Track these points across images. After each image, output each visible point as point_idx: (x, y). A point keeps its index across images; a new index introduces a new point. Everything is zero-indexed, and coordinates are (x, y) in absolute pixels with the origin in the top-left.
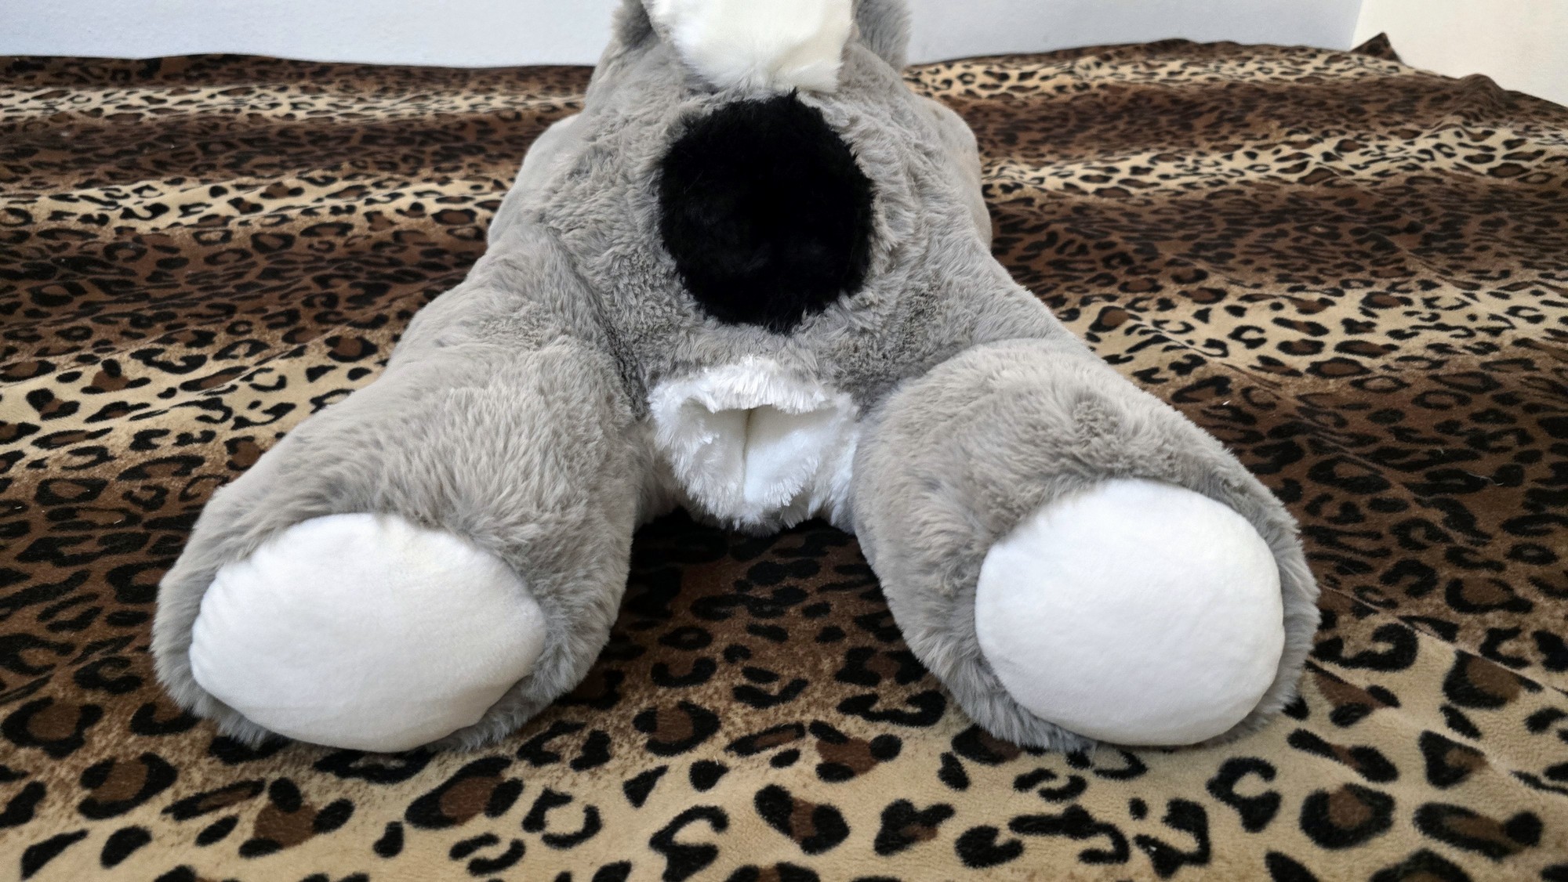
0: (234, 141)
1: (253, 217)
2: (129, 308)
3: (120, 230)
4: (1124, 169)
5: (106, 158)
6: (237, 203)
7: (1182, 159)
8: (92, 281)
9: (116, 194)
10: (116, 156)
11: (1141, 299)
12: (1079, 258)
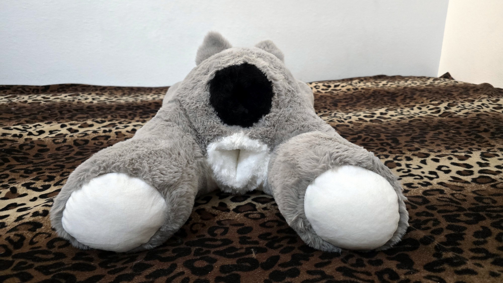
0: (72, 110)
1: (75, 134)
2: (24, 167)
3: (26, 139)
4: (378, 113)
5: (26, 116)
6: (70, 130)
7: (396, 110)
8: (12, 157)
9: (27, 127)
10: (30, 115)
11: (399, 156)
12: (371, 142)
